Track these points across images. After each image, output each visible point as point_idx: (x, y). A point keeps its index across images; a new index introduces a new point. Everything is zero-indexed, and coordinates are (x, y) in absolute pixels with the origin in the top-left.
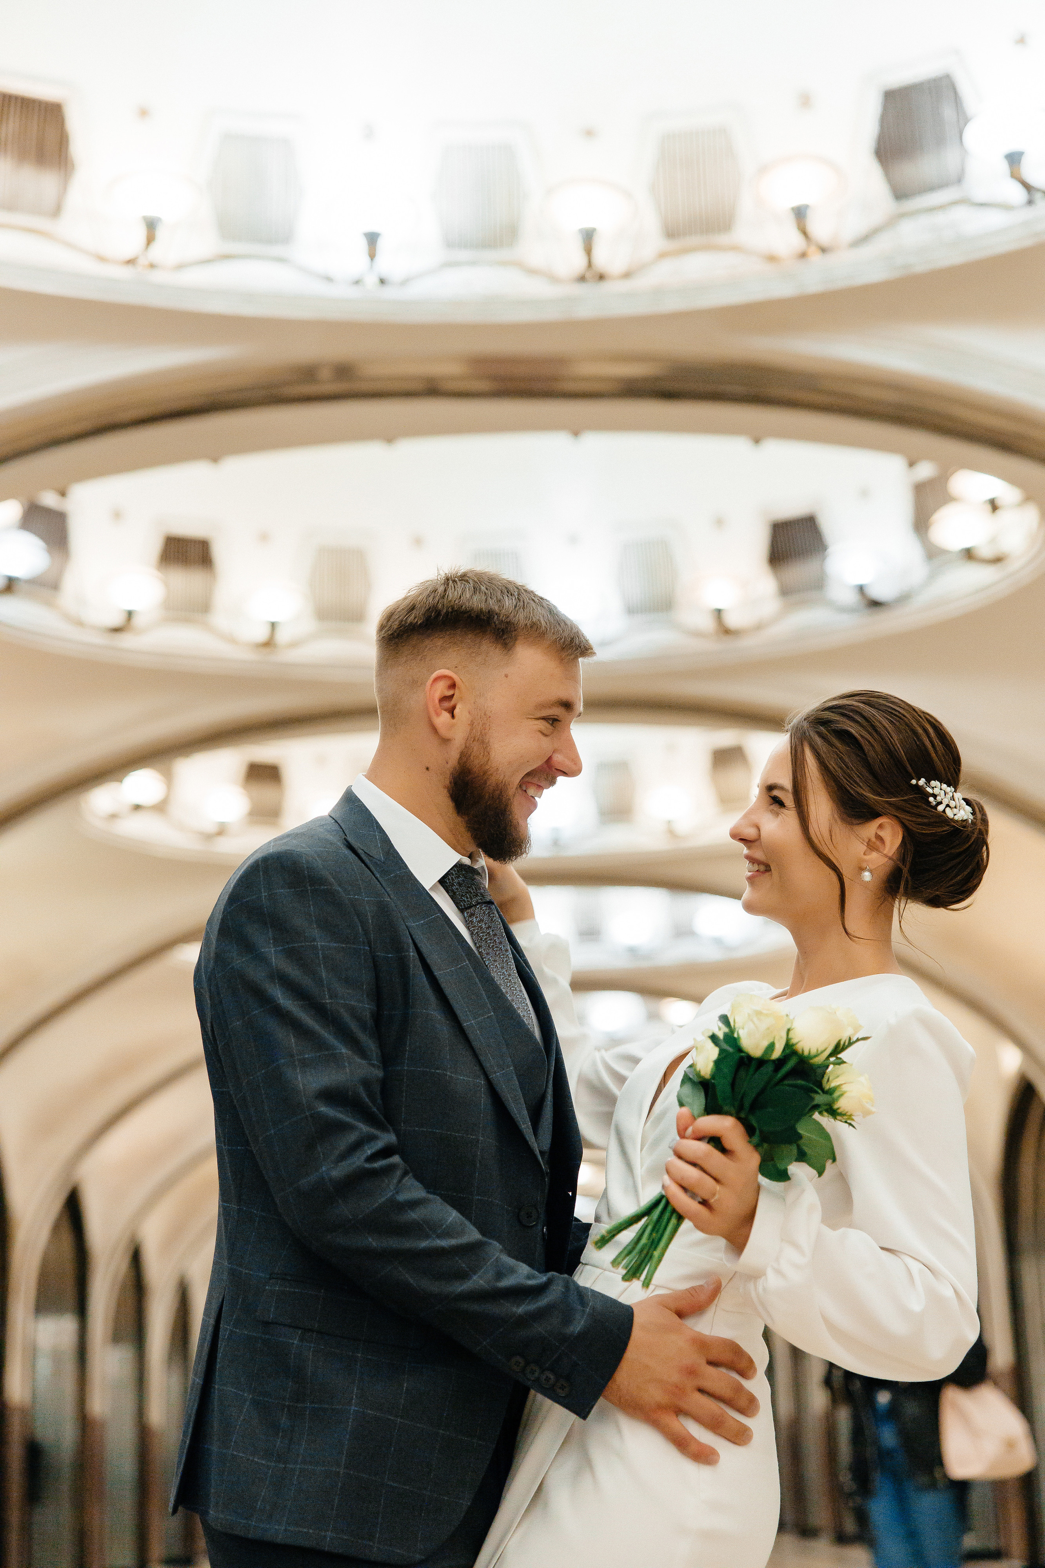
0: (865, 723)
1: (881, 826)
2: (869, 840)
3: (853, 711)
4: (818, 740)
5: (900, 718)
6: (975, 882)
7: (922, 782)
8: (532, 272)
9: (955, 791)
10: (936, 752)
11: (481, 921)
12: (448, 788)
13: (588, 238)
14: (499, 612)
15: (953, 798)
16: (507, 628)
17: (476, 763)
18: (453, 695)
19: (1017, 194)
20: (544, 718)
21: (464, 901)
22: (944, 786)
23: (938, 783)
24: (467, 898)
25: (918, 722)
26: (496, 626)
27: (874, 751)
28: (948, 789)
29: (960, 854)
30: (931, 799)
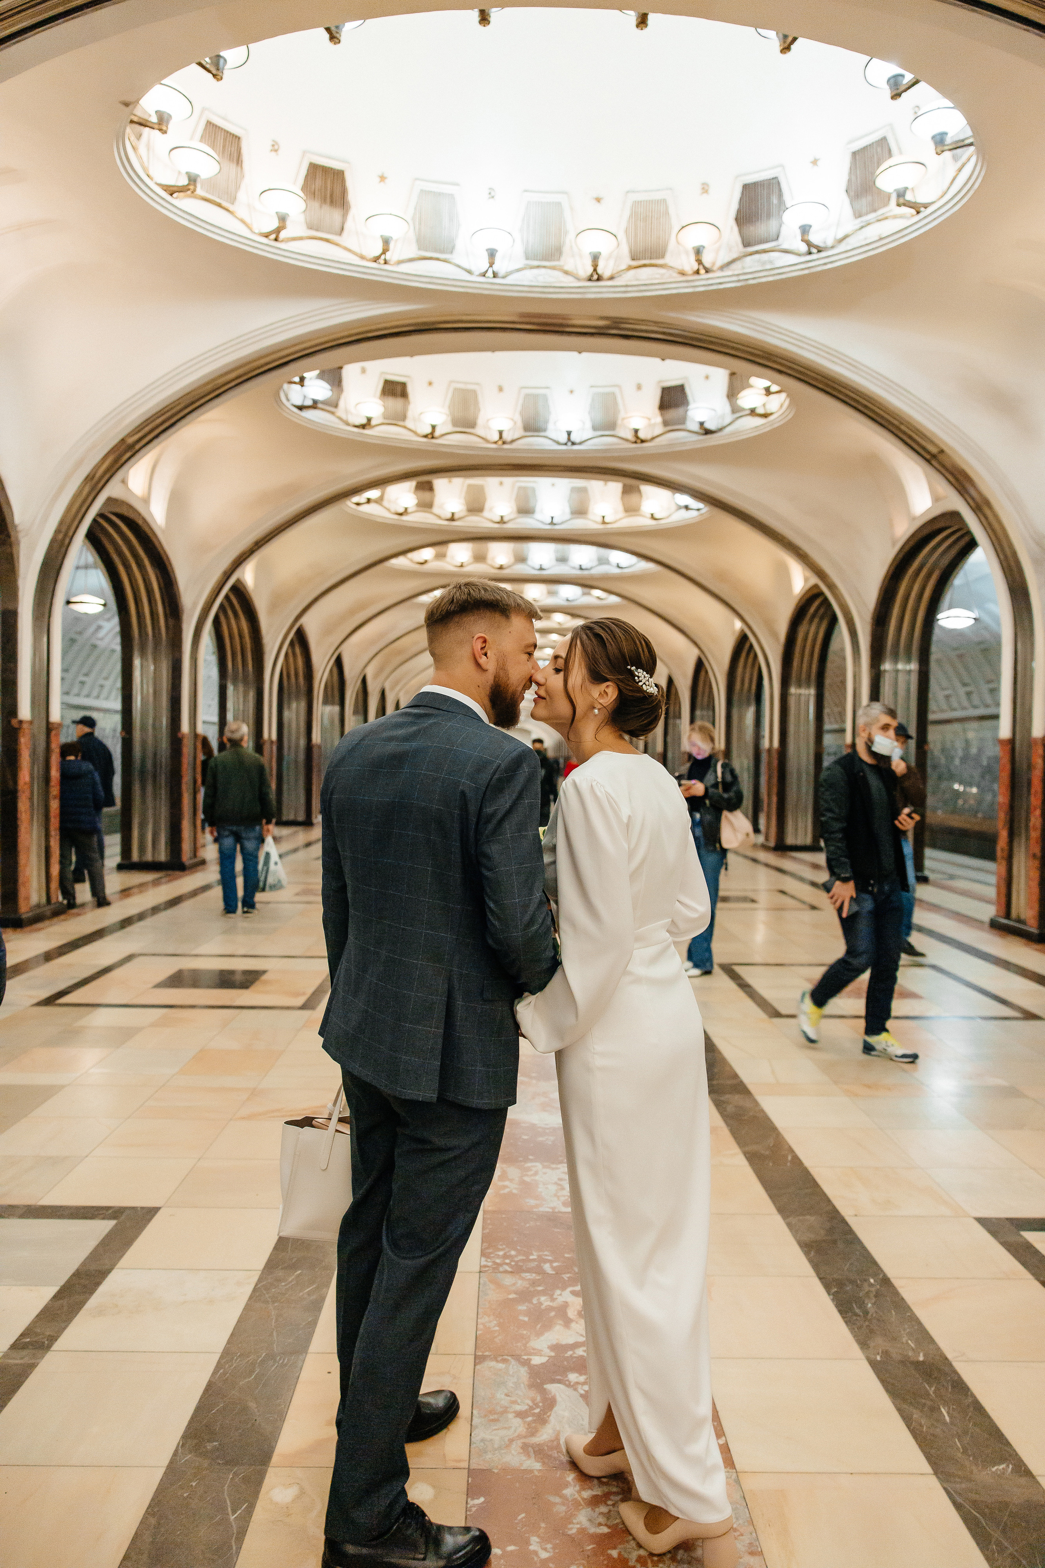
0: (610, 632)
1: (607, 686)
2: (600, 693)
3: (606, 626)
4: (585, 637)
5: (629, 634)
6: (652, 727)
7: (633, 668)
8: (566, 273)
9: (651, 677)
10: (644, 655)
12: (489, 696)
13: (595, 258)
15: (648, 680)
16: (506, 608)
17: (502, 681)
18: (485, 646)
19: (804, 248)
20: (528, 653)
22: (645, 673)
23: (642, 671)
25: (637, 637)
26: (501, 607)
27: (612, 648)
28: (647, 675)
29: (647, 709)
30: (636, 678)
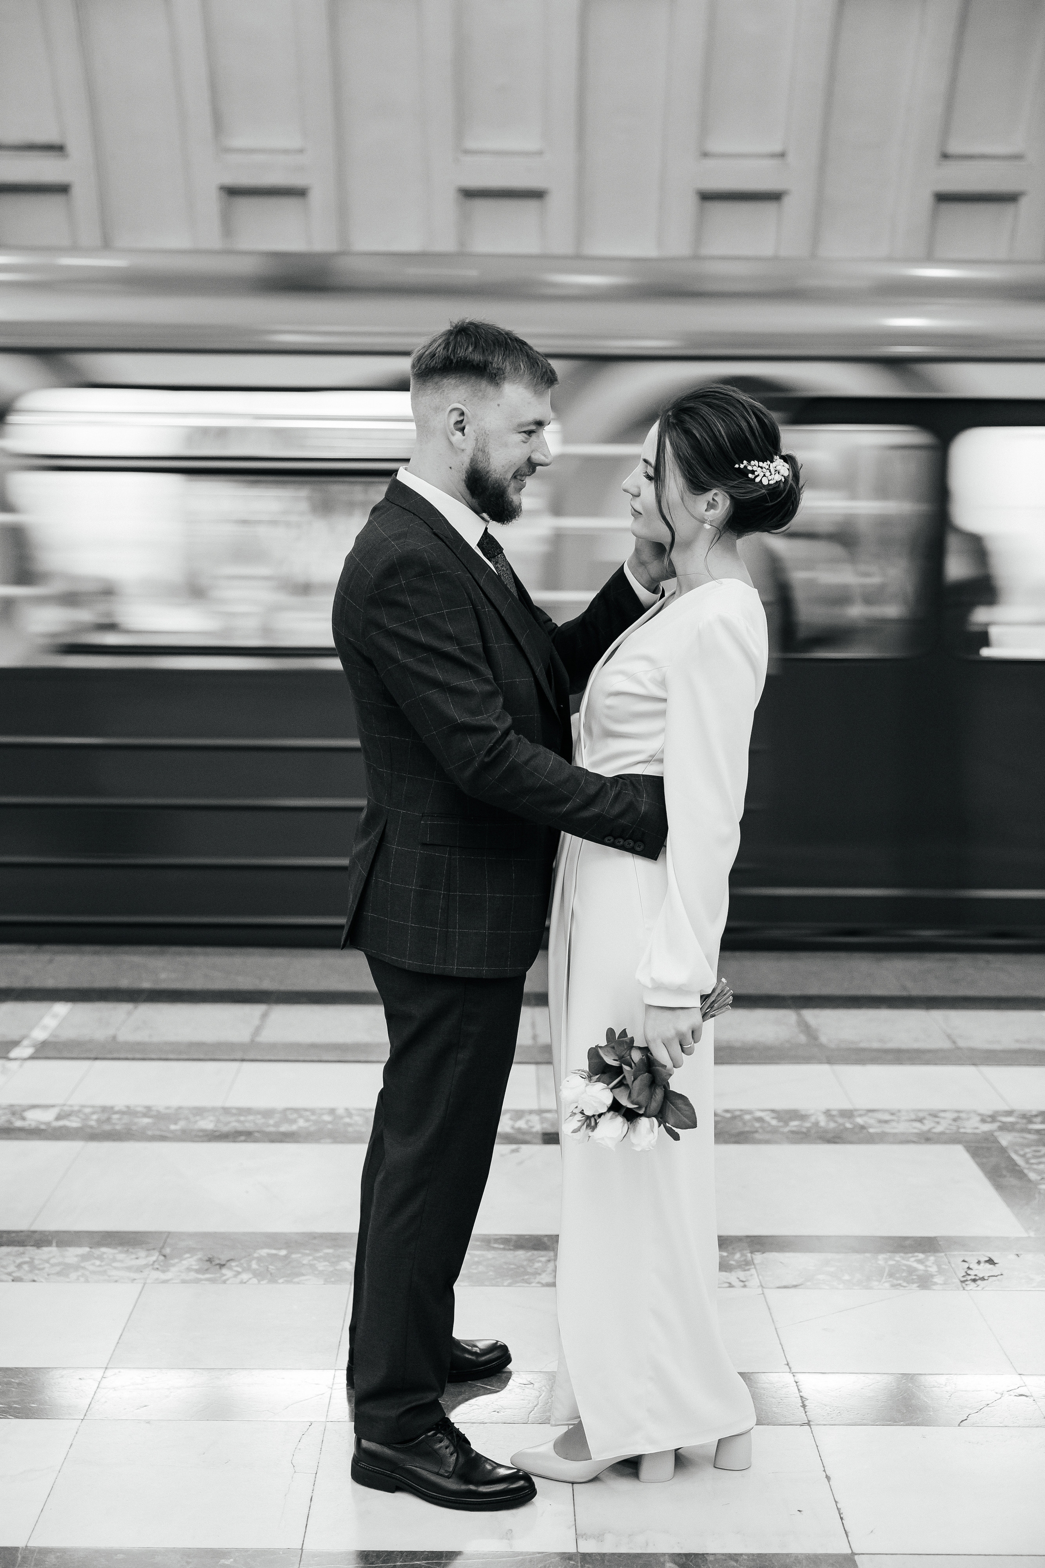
0: (703, 423)
2: (709, 502)
7: (744, 464)
10: (755, 439)
11: (503, 566)
12: (465, 481)
14: (492, 361)
15: (768, 469)
16: (498, 372)
17: (481, 466)
18: (463, 420)
20: (525, 432)
21: (490, 553)
22: (761, 463)
23: (756, 462)
24: (492, 551)
26: (490, 371)
27: (708, 446)
28: (765, 465)
